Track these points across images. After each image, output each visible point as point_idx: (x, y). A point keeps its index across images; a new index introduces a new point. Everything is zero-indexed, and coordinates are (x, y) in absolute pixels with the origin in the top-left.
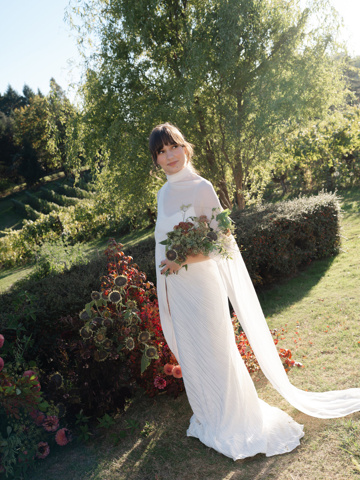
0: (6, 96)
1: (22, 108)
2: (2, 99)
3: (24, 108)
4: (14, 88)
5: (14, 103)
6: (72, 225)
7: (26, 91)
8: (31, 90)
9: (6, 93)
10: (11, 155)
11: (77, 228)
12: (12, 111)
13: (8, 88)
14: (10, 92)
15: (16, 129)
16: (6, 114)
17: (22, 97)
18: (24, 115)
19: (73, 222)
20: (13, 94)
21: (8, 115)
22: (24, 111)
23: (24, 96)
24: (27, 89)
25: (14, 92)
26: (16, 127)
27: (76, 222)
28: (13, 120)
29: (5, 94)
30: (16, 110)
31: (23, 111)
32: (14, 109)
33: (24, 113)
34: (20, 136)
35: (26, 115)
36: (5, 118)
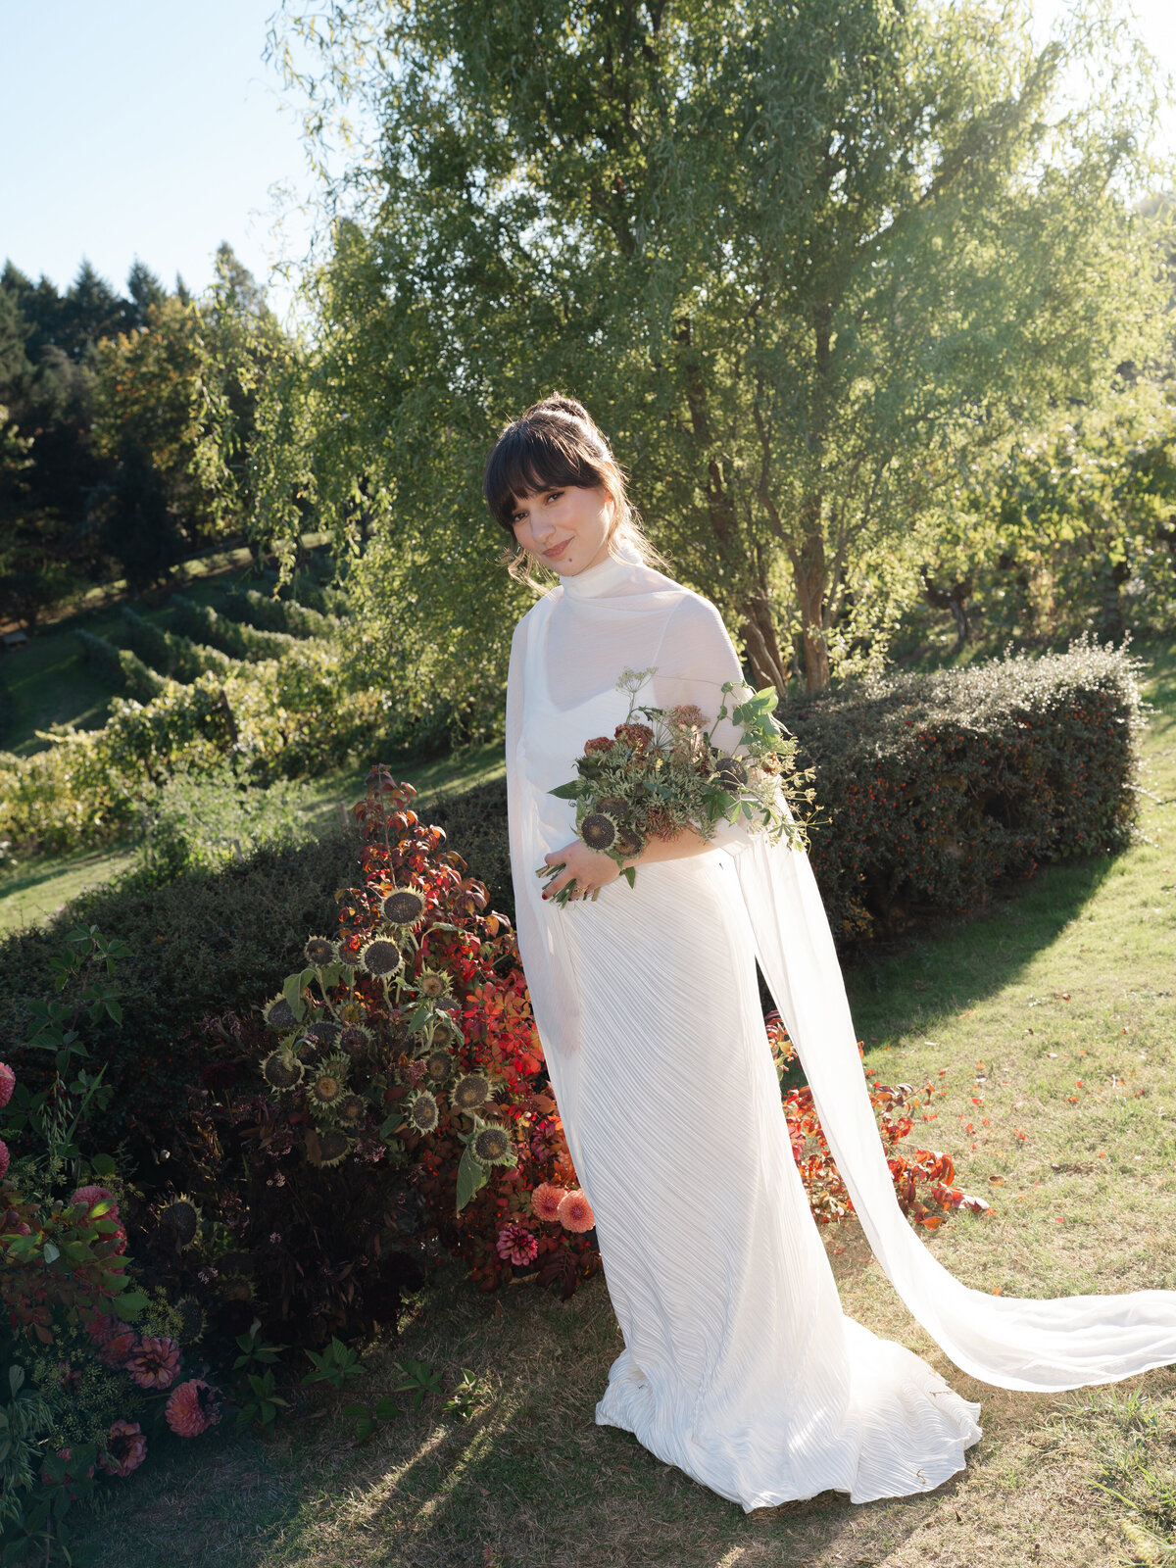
0: (73, 298)
1: (123, 338)
2: (62, 305)
3: (129, 338)
4: (101, 273)
5: (99, 322)
6: (268, 721)
7: (140, 281)
8: (154, 281)
9: (75, 287)
10: (83, 489)
11: (282, 733)
12: (90, 345)
13: (81, 271)
14: (88, 284)
15: (101, 405)
16: (71, 355)
17: (125, 302)
18: (128, 360)
19: (271, 712)
20: (95, 290)
21: (76, 358)
22: (130, 347)
23: (131, 300)
24: (141, 276)
25: (99, 284)
26: (102, 398)
27: (282, 712)
28: (93, 374)
29: (70, 291)
30: (104, 342)
31: (126, 346)
32: (96, 340)
33: (128, 354)
34: (113, 426)
35: (136, 360)
36: (68, 367)
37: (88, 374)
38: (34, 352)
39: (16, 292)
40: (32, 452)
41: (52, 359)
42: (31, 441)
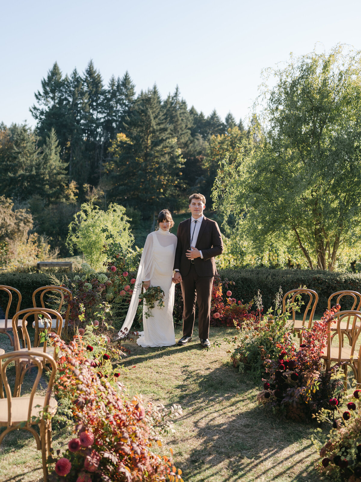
0: (208, 120)
1: (219, 136)
2: (205, 121)
3: (221, 136)
4: (218, 114)
5: (214, 128)
6: (226, 256)
7: (229, 118)
8: (233, 119)
9: (210, 117)
10: (196, 177)
11: (229, 261)
12: (210, 135)
13: (213, 113)
14: (214, 116)
15: (208, 154)
16: (203, 137)
17: (223, 124)
18: (219, 143)
19: (228, 254)
20: (216, 119)
23: (225, 123)
24: (230, 117)
25: (217, 117)
26: (209, 151)
27: (230, 255)
28: (208, 144)
29: (208, 117)
30: (213, 136)
31: (220, 138)
33: (219, 141)
34: (210, 160)
35: (222, 143)
36: (201, 140)
37: (207, 143)
38: (193, 134)
39: (193, 115)
40: (185, 163)
41: (198, 137)
42: (186, 160)
